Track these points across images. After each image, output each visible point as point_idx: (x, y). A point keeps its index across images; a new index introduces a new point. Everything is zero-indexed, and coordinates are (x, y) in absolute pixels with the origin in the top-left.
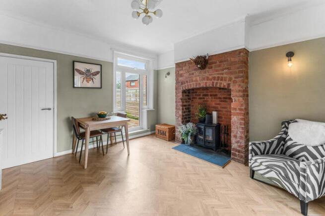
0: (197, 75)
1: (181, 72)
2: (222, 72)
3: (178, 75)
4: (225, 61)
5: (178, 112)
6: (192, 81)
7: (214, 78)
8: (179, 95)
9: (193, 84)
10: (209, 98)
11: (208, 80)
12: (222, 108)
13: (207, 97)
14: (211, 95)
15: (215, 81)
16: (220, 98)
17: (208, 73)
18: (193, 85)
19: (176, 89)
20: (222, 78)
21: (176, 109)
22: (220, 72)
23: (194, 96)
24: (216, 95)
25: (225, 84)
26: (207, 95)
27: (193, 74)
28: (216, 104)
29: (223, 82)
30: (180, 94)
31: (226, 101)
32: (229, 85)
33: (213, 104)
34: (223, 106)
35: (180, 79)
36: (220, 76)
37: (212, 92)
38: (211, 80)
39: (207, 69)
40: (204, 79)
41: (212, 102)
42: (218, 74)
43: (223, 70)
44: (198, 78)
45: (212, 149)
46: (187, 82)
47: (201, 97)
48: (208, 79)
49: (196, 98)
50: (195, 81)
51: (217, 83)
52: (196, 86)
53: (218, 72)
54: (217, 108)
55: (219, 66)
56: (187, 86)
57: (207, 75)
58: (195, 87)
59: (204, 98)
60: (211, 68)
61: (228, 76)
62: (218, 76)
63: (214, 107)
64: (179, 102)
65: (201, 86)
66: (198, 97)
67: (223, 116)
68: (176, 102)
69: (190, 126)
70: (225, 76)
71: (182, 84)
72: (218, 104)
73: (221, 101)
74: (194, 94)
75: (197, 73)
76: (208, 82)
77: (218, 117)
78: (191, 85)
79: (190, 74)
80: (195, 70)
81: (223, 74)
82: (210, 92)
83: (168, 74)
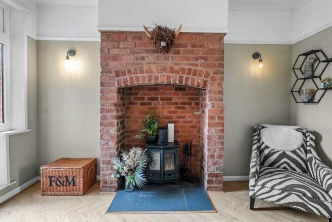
0: (152, 61)
1: (115, 51)
2: (196, 62)
3: (106, 58)
4: (200, 46)
6: (142, 71)
7: (183, 70)
8: (109, 96)
9: (144, 78)
10: (159, 104)
11: (172, 73)
12: (178, 117)
13: (156, 102)
14: (162, 99)
15: (185, 76)
16: (176, 103)
17: (171, 60)
18: (142, 79)
19: (102, 84)
20: (196, 71)
21: (102, 124)
22: (192, 62)
23: (132, 100)
24: (171, 99)
25: (200, 81)
26: (156, 99)
27: (143, 58)
28: (170, 112)
29: (196, 78)
30: (114, 96)
31: (184, 108)
32: (205, 83)
33: (166, 113)
34: (180, 115)
35: (113, 65)
36: (193, 68)
37: (164, 93)
38: (177, 72)
39: (170, 55)
40: (165, 70)
41: (164, 110)
42: (190, 64)
43: (197, 59)
44: (153, 67)
46: (129, 72)
47: (146, 101)
48: (172, 70)
49: (136, 104)
50: (147, 72)
51: (187, 79)
53: (189, 62)
54: (171, 118)
55: (192, 52)
56: (127, 80)
57: (169, 63)
58: (147, 82)
59: (150, 104)
60: (178, 53)
61: (204, 70)
62: (190, 67)
63: (166, 117)
64: (110, 111)
65: (159, 82)
66: (139, 102)
67: (180, 130)
68: (102, 111)
70: (199, 68)
71: (117, 74)
72: (175, 112)
73: (178, 108)
75: (151, 58)
76: (172, 75)
77: (176, 132)
78: (138, 78)
79: (137, 59)
80: (148, 51)
81: (196, 65)
82: (161, 94)
83: (72, 53)
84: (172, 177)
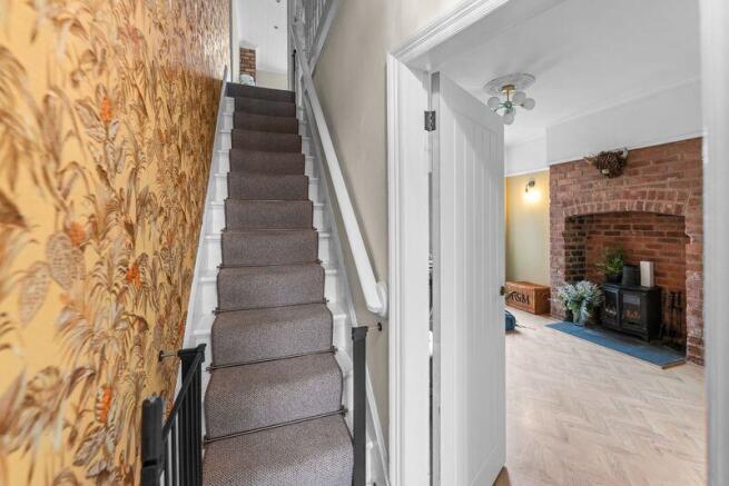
0: (601, 187)
1: (563, 182)
2: (663, 182)
3: (555, 189)
4: (669, 160)
5: (557, 260)
6: (589, 199)
7: (643, 194)
8: (558, 226)
9: (592, 207)
10: (632, 235)
11: (627, 198)
12: (665, 254)
13: (627, 231)
14: (636, 228)
15: (645, 202)
16: (661, 234)
17: (626, 184)
18: (591, 208)
19: (551, 215)
20: (663, 193)
21: (551, 252)
22: (657, 182)
23: (594, 228)
24: (650, 228)
25: (669, 206)
26: (628, 227)
27: (591, 186)
28: (650, 246)
29: (664, 203)
30: (561, 226)
31: (675, 241)
32: (679, 208)
33: (642, 246)
34: (668, 251)
35: (561, 195)
36: (657, 190)
37: (639, 221)
38: (635, 197)
39: (624, 177)
40: (617, 196)
41: (638, 242)
42: (652, 186)
43: (664, 178)
44: (604, 195)
45: (640, 338)
46: (577, 202)
47: (612, 230)
48: (627, 195)
49: (599, 233)
50: (596, 200)
51: (648, 205)
52: (599, 209)
53: (651, 183)
54: (653, 253)
55: (656, 170)
56: (574, 210)
57: (624, 187)
58: (595, 211)
59: (618, 233)
60: (636, 173)
61: (677, 191)
62: (653, 189)
63: (643, 253)
64: (558, 240)
65: (611, 209)
66: (603, 231)
67: (669, 273)
68: (552, 239)
69: (585, 287)
70: (669, 189)
71: (565, 204)
72: (656, 247)
73: (664, 240)
74: (594, 225)
75: (601, 184)
76: (627, 201)
77: (656, 274)
78: (585, 208)
79: (584, 187)
80: (595, 178)
81: (664, 186)
82: (633, 221)
83: (532, 184)
84: (635, 328)
